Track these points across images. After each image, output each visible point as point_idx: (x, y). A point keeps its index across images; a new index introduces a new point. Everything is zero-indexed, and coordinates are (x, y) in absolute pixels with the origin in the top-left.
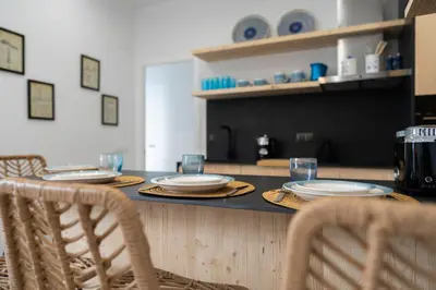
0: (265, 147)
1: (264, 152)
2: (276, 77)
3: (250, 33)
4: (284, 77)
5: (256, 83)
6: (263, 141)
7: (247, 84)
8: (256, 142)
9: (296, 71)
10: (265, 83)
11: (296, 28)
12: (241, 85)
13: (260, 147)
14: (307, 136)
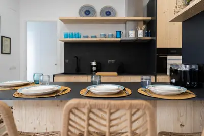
0: (95, 66)
1: (94, 69)
2: (101, 35)
3: (87, 13)
4: (105, 35)
5: (92, 37)
6: (94, 64)
7: (87, 37)
8: (91, 64)
9: (110, 33)
10: (96, 37)
11: (108, 14)
12: (84, 37)
13: (92, 66)
14: (113, 61)
